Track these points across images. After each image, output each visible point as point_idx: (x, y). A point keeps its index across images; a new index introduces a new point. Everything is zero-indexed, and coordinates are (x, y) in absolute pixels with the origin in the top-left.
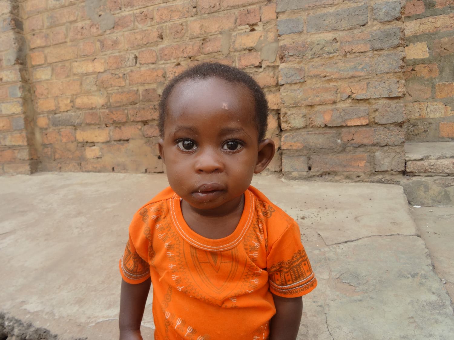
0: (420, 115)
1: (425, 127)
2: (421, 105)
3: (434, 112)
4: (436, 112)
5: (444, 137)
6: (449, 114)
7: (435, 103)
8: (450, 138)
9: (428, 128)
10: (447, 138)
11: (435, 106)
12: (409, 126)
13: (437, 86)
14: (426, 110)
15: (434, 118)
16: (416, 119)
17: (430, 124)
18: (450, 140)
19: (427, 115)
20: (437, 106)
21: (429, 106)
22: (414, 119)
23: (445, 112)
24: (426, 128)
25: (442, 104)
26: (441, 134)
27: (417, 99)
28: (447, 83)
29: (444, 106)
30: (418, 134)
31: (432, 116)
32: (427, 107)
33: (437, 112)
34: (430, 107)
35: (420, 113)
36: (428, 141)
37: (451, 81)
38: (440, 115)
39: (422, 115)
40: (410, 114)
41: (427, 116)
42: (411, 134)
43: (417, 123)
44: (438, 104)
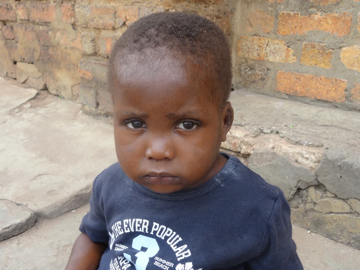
0: (259, 55)
1: (262, 73)
2: (260, 41)
3: (274, 53)
4: (276, 54)
5: (280, 91)
6: (290, 59)
7: (277, 41)
8: (287, 94)
9: (265, 75)
10: (284, 93)
11: (276, 46)
12: (247, 69)
13: (281, 16)
14: (266, 49)
15: (273, 63)
16: (254, 60)
17: (268, 69)
18: (287, 97)
19: (267, 56)
20: (278, 46)
21: (269, 43)
22: (252, 60)
23: (286, 57)
24: (263, 75)
25: (284, 43)
26: (278, 87)
27: (258, 32)
28: (292, 13)
29: (285, 47)
30: (255, 81)
31: (271, 59)
32: (267, 45)
33: (278, 55)
34: (271, 46)
35: (259, 52)
36: (264, 94)
37: (297, 11)
38: (280, 59)
39: (260, 55)
40: (248, 52)
41: (266, 58)
42: (248, 79)
43: (255, 66)
44: (279, 43)
